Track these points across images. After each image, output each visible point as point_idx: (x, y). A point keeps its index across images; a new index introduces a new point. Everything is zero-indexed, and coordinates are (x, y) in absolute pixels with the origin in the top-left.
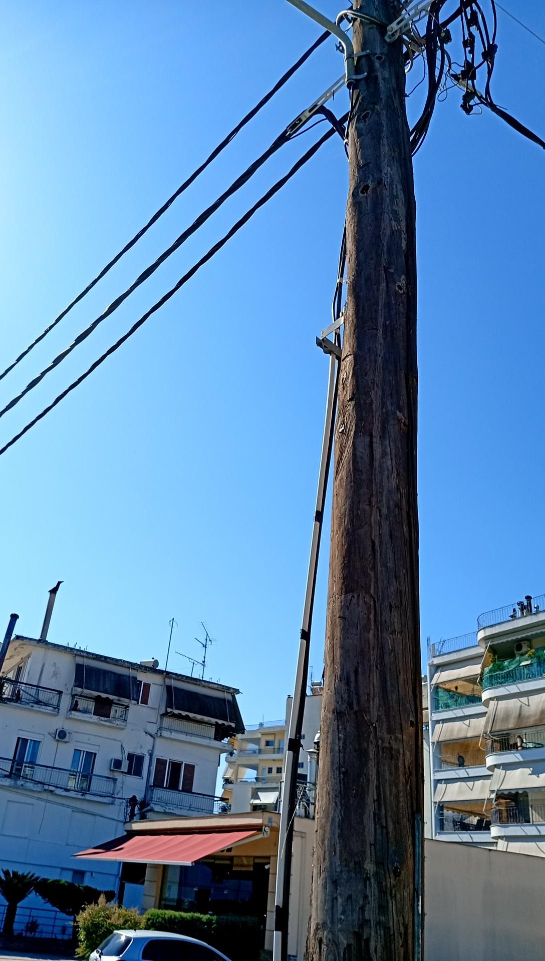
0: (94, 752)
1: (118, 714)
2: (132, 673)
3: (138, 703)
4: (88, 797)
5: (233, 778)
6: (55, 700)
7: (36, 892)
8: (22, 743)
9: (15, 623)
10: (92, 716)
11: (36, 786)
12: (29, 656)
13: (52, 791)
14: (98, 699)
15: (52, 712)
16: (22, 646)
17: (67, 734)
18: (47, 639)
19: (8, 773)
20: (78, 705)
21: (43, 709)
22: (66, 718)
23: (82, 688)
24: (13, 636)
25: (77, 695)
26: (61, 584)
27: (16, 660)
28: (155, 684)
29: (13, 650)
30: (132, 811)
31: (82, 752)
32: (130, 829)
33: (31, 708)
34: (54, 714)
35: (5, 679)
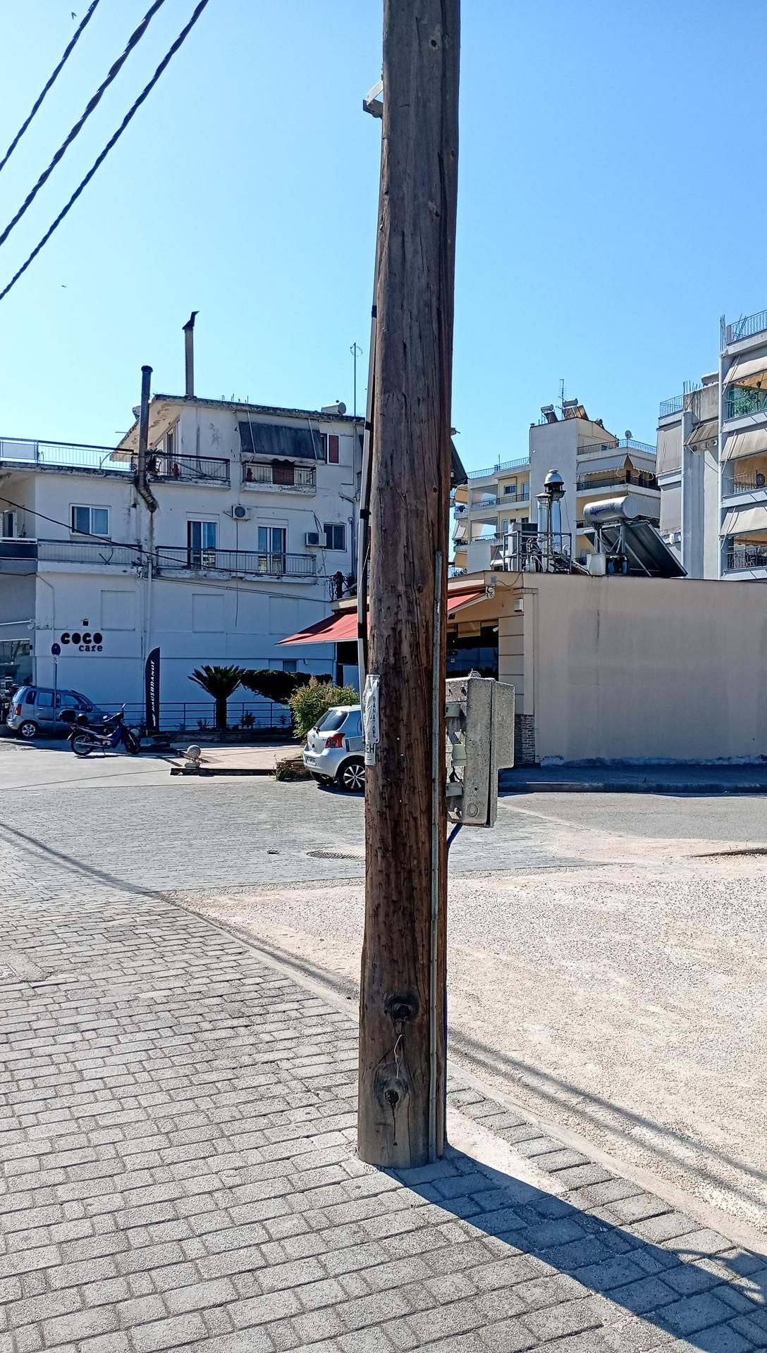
0: (284, 528)
1: (304, 479)
2: (312, 425)
3: (326, 463)
4: (284, 579)
5: (466, 537)
6: (222, 471)
7: (244, 684)
8: (194, 527)
9: (150, 378)
10: (272, 485)
11: (221, 574)
12: (177, 420)
13: (241, 578)
14: (275, 464)
15: (222, 486)
16: (166, 408)
17: (246, 511)
18: (195, 395)
19: (186, 564)
20: (251, 474)
21: (211, 483)
22: (241, 492)
23: (253, 452)
24: (152, 396)
25: (248, 462)
26: (196, 316)
27: (163, 426)
28: (344, 435)
29: (157, 415)
30: (339, 589)
31: (268, 529)
32: (337, 608)
33: (194, 484)
34: (225, 488)
35: (154, 452)
